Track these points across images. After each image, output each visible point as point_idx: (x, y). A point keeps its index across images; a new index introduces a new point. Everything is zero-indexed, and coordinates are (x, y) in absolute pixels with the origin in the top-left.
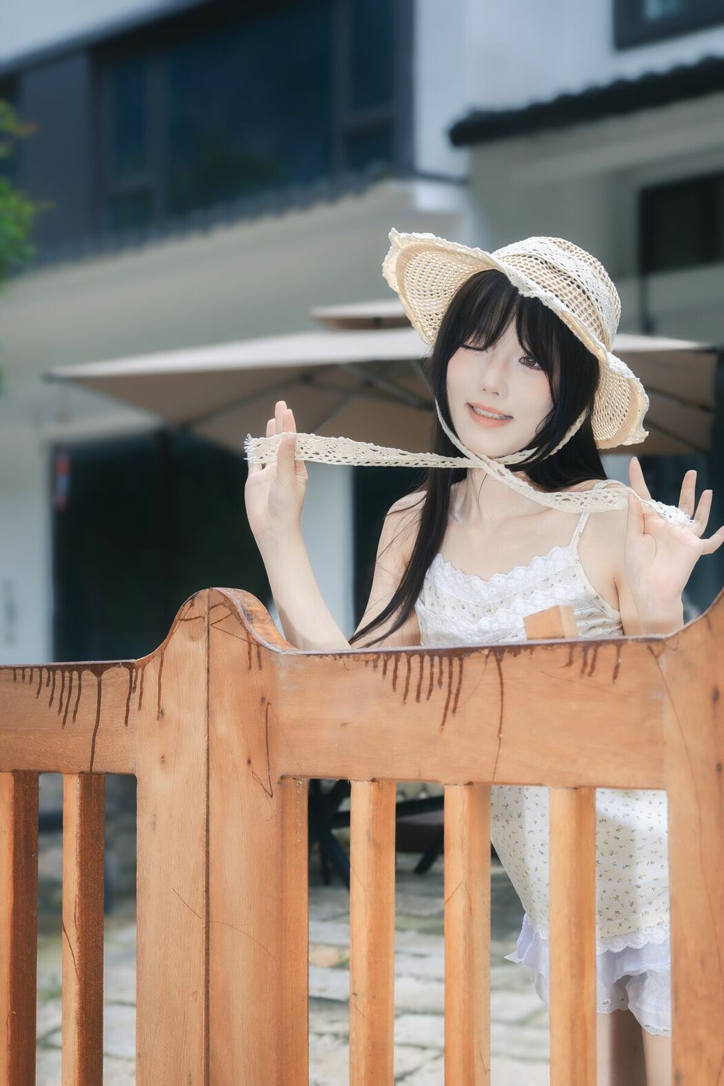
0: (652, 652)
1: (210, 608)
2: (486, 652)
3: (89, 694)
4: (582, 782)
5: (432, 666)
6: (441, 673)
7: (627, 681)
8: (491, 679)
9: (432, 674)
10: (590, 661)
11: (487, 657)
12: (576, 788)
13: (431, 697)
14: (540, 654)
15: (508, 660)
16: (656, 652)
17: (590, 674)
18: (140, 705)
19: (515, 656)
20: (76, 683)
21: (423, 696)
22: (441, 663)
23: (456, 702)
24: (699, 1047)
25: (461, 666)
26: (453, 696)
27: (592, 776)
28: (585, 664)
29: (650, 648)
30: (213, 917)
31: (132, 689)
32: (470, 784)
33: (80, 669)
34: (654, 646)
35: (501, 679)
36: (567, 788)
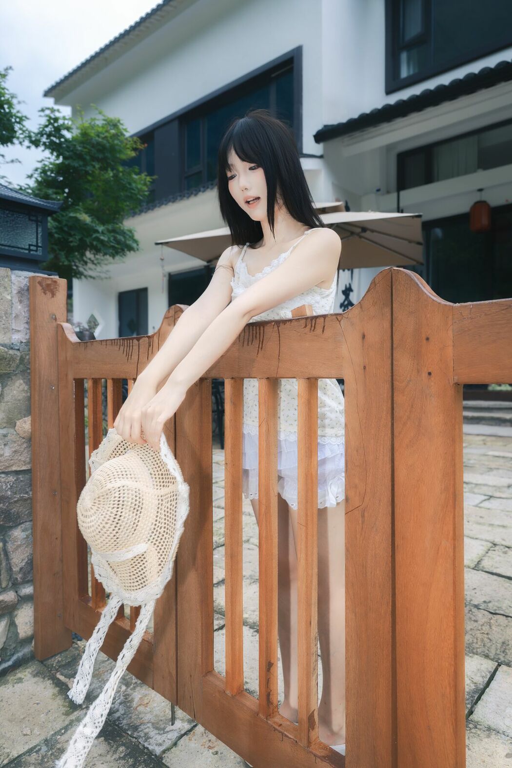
0: (338, 320)
1: (175, 313)
2: (273, 323)
3: (136, 348)
4: (310, 376)
5: (253, 330)
6: (256, 333)
7: (328, 332)
8: (276, 334)
9: (253, 333)
10: (313, 325)
11: (274, 325)
12: (308, 379)
13: (253, 343)
14: (295, 323)
15: (282, 326)
16: (339, 320)
17: (313, 331)
18: (152, 352)
19: (285, 324)
20: (131, 344)
21: (250, 343)
22: (256, 329)
23: (262, 345)
24: (356, 487)
25: (264, 330)
26: (261, 343)
27: (315, 373)
28: (312, 326)
29: (337, 318)
30: (177, 434)
31: (150, 346)
32: (268, 378)
33: (133, 339)
34: (338, 317)
35: (279, 334)
36: (304, 378)
